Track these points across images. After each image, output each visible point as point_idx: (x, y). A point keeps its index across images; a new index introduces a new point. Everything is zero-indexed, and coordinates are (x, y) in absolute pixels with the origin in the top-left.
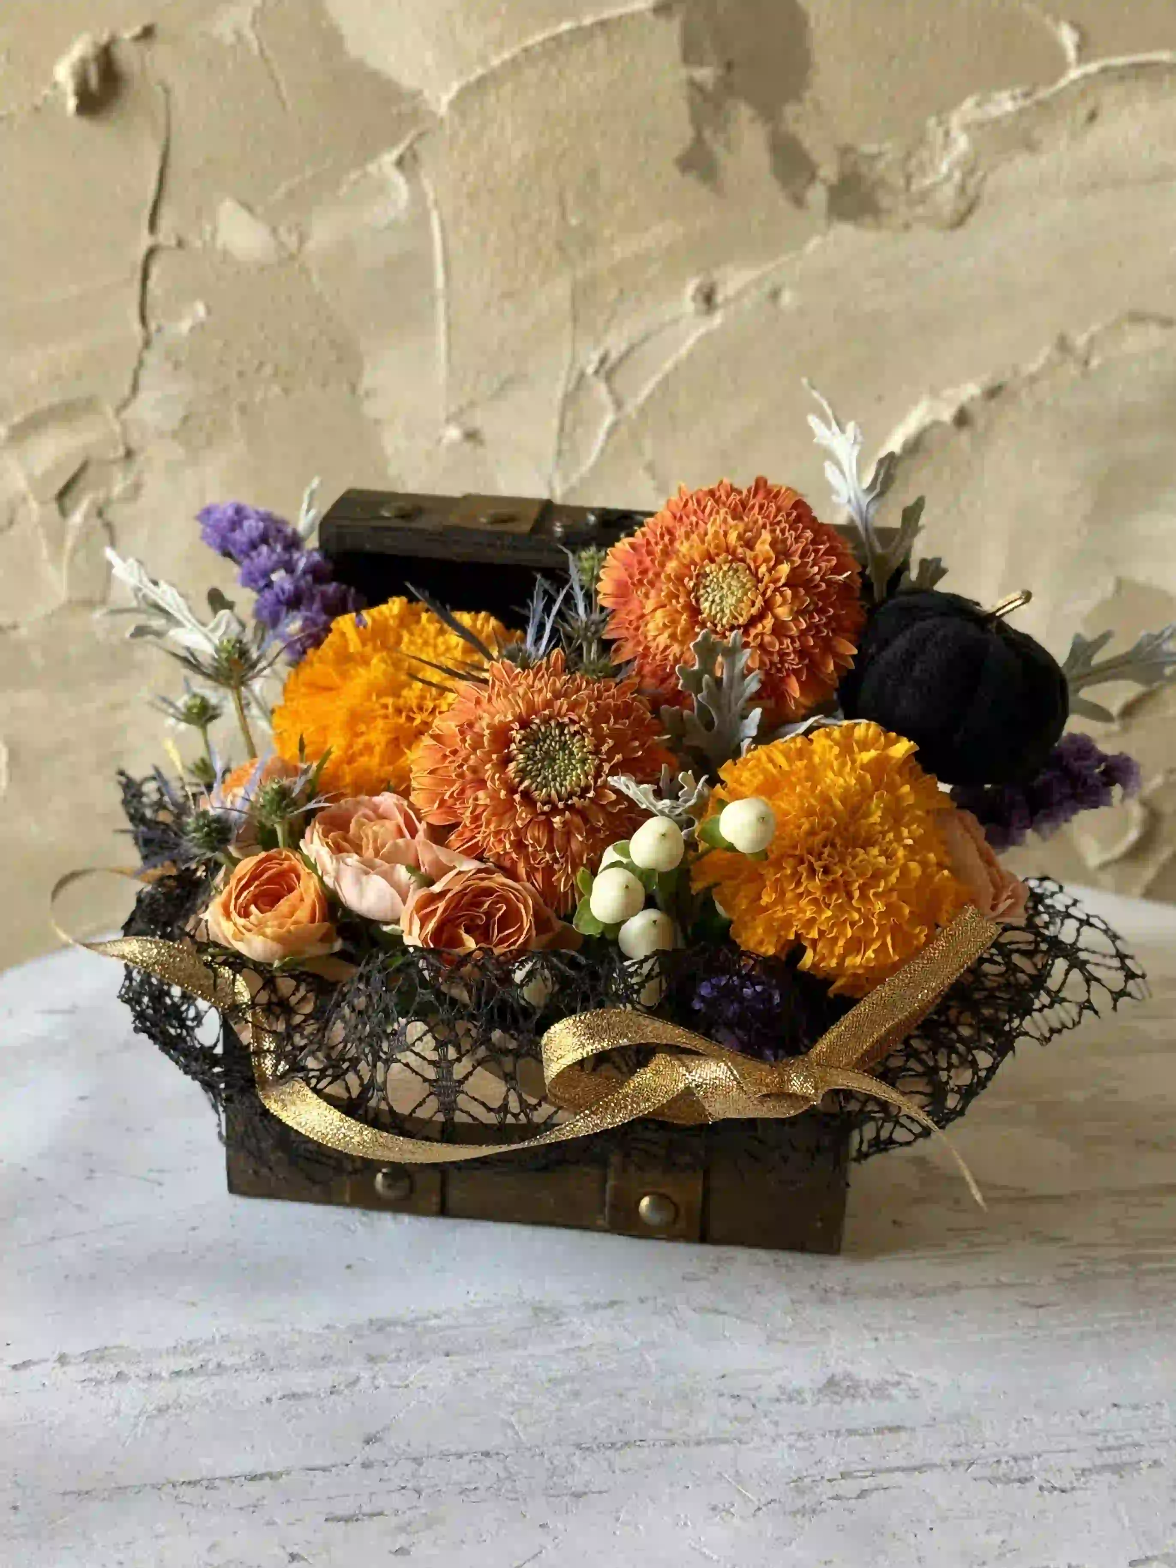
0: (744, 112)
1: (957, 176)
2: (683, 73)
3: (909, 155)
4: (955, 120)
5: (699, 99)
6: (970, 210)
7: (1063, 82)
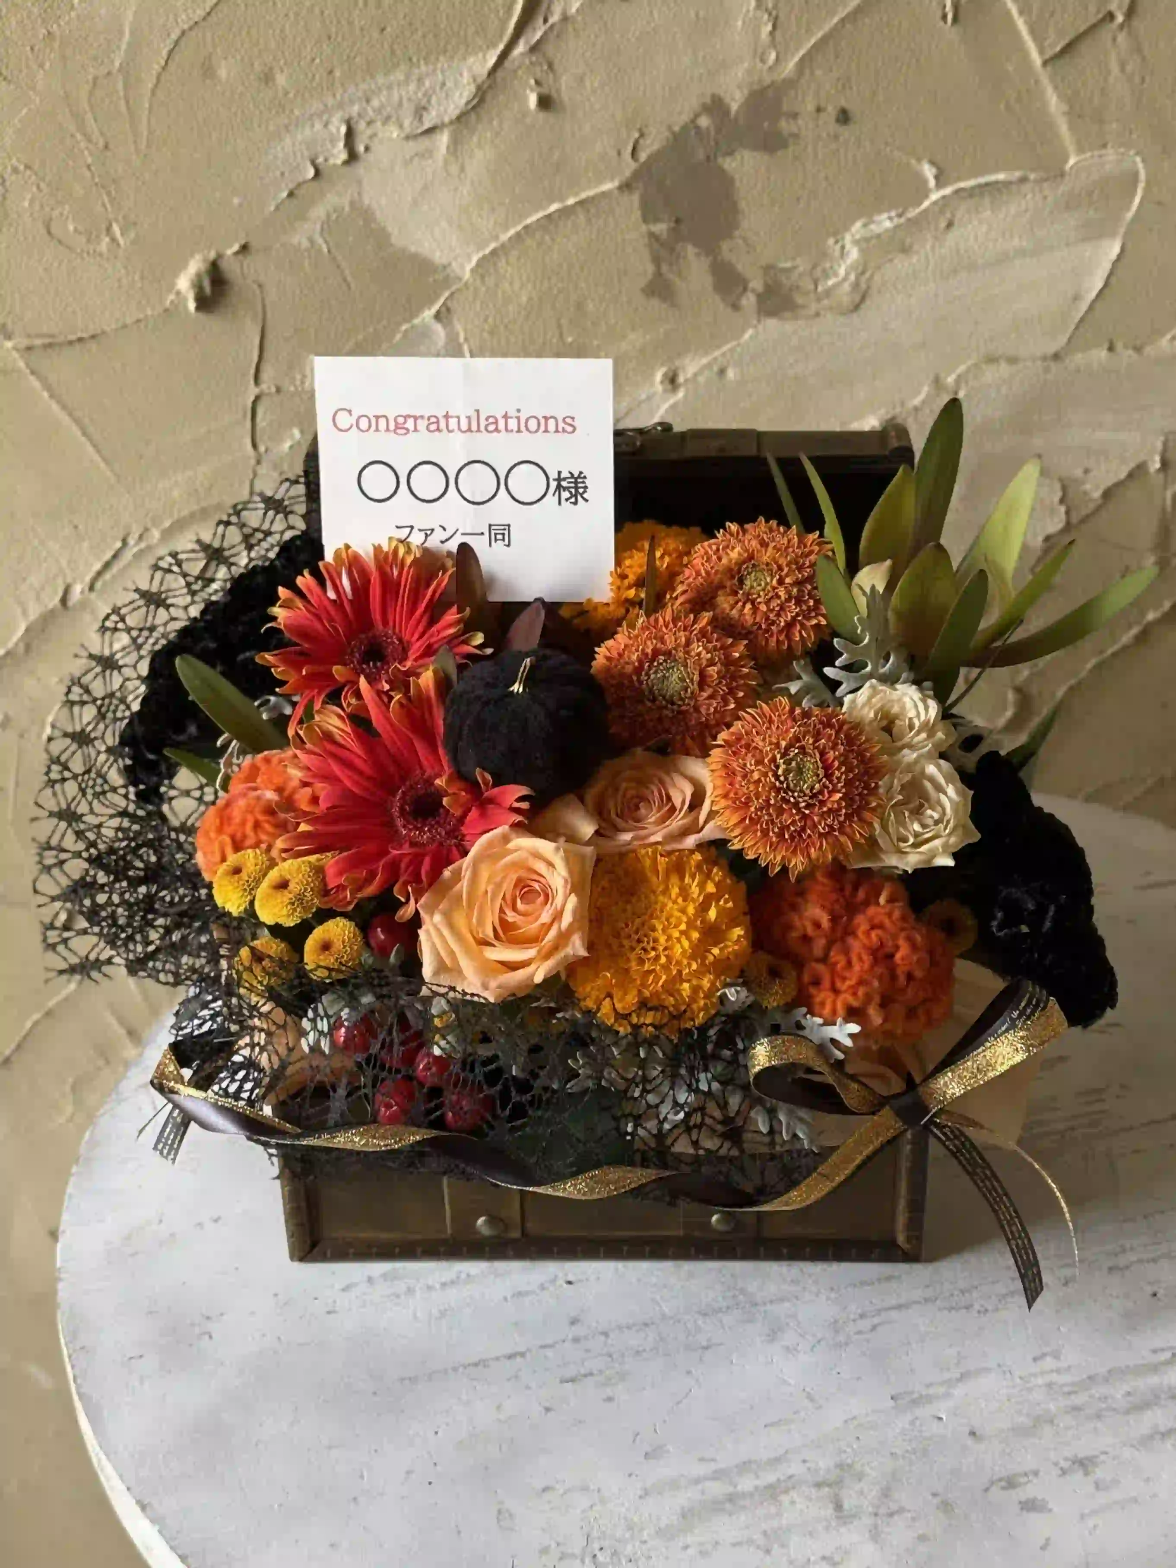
0: (691, 250)
1: (852, 277)
2: (644, 228)
3: (814, 267)
4: (848, 238)
5: (656, 246)
6: (863, 298)
7: (926, 204)
